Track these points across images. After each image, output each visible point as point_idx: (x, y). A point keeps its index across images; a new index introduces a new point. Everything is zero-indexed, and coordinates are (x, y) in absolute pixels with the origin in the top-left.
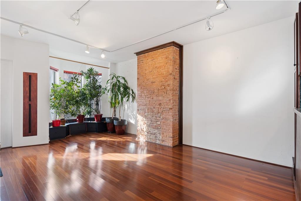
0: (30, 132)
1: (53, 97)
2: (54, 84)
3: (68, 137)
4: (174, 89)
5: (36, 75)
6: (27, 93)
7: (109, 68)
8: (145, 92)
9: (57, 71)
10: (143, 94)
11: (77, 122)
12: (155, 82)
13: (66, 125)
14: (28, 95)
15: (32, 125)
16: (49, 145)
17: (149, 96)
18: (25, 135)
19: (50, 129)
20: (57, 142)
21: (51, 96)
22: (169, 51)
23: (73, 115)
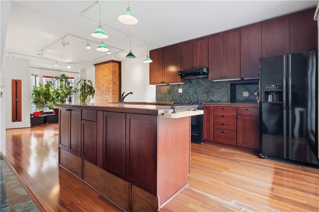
0: (16, 119)
1: (34, 95)
2: (34, 86)
3: (46, 125)
4: (114, 90)
5: (20, 81)
6: (14, 93)
7: (79, 73)
8: (99, 92)
9: (37, 76)
10: (98, 93)
11: (53, 114)
12: (104, 85)
13: (44, 115)
14: (15, 94)
15: (18, 114)
16: (30, 128)
17: (101, 95)
18: (13, 121)
19: (31, 118)
20: (36, 127)
21: (33, 94)
22: (110, 65)
23: (50, 109)
